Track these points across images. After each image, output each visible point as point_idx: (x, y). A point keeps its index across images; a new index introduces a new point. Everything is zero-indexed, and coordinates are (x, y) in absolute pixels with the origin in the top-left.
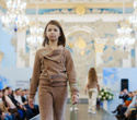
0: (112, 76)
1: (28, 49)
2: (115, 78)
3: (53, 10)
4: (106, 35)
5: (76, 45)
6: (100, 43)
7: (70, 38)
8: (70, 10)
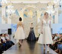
5: (28, 14)
7: (26, 10)
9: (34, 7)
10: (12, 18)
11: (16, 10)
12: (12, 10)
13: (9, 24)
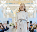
1: (6, 13)
3: (13, 3)
8: (17, 3)
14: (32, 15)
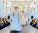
0: (29, 15)
2: (30, 16)
4: (28, 4)
5: (20, 7)
6: (26, 6)
7: (18, 5)
9: (23, 3)
10: (10, 10)
11: (13, 5)
12: (10, 5)
13: (8, 13)
14: (34, 10)
